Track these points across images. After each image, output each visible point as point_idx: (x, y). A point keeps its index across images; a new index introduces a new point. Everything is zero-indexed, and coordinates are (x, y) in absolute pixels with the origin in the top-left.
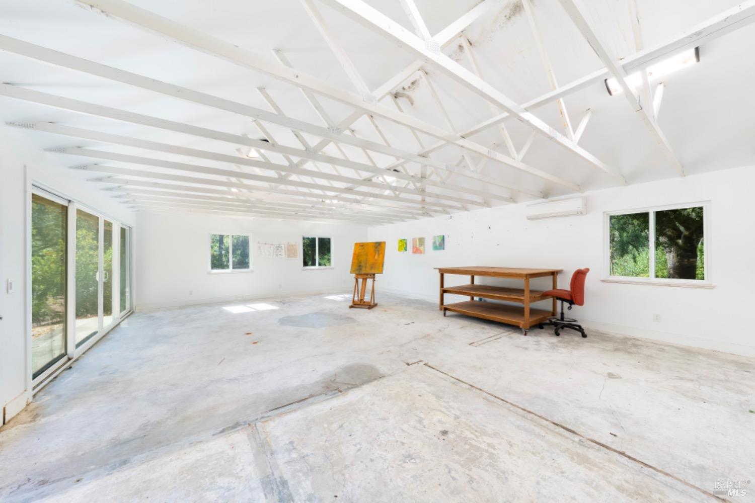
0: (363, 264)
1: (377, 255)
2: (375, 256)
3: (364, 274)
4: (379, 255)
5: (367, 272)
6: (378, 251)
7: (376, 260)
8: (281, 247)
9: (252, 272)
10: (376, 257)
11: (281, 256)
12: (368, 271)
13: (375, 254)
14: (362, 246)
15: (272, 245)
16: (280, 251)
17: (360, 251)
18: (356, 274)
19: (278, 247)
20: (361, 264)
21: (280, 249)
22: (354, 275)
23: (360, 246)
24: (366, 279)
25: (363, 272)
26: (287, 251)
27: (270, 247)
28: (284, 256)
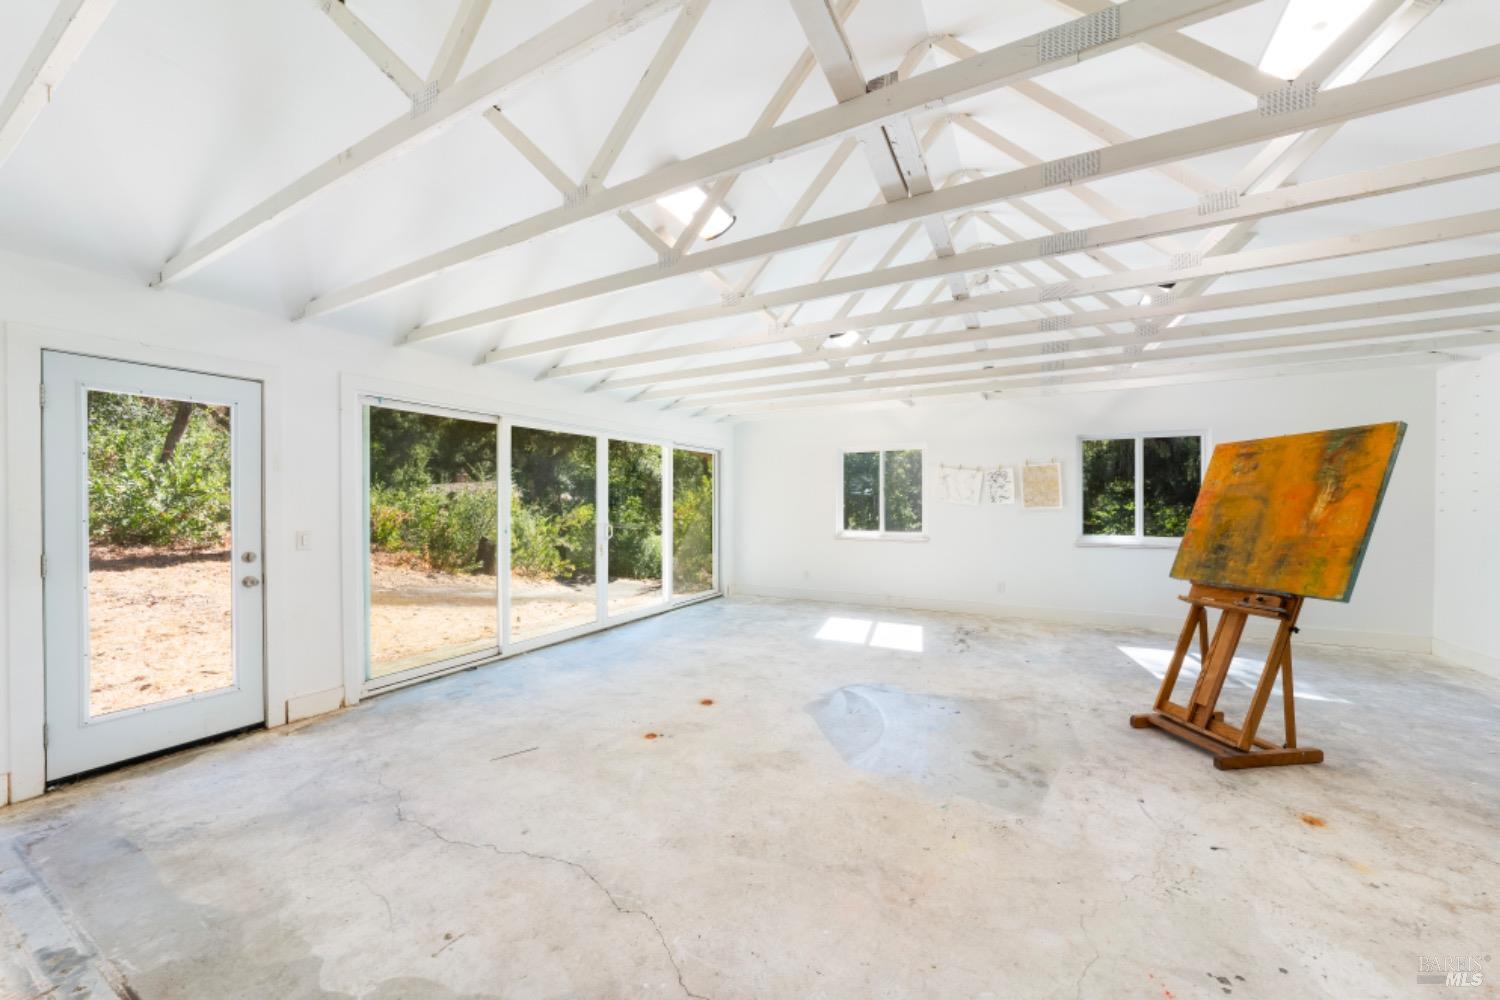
0: (1236, 540)
1: (1324, 497)
2: (1312, 503)
3: (1233, 590)
4: (1337, 497)
5: (1247, 584)
6: (1339, 479)
7: (1313, 525)
8: (1005, 476)
9: (927, 540)
10: (1319, 509)
11: (1004, 501)
12: (1256, 575)
13: (1318, 490)
14: (1249, 456)
15: (978, 469)
16: (1001, 487)
17: (1235, 479)
18: (1196, 585)
19: (997, 476)
20: (1227, 543)
21: (1000, 480)
22: (1185, 587)
23: (1239, 456)
24: (1243, 617)
25: (1229, 578)
26: (1022, 484)
27: (973, 477)
28: (1012, 501)
